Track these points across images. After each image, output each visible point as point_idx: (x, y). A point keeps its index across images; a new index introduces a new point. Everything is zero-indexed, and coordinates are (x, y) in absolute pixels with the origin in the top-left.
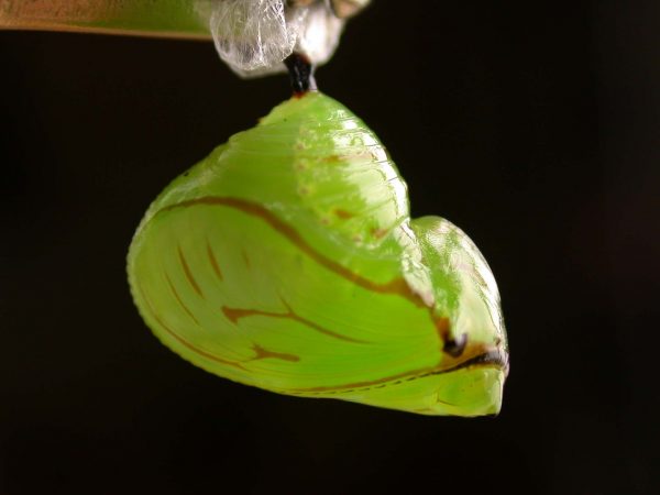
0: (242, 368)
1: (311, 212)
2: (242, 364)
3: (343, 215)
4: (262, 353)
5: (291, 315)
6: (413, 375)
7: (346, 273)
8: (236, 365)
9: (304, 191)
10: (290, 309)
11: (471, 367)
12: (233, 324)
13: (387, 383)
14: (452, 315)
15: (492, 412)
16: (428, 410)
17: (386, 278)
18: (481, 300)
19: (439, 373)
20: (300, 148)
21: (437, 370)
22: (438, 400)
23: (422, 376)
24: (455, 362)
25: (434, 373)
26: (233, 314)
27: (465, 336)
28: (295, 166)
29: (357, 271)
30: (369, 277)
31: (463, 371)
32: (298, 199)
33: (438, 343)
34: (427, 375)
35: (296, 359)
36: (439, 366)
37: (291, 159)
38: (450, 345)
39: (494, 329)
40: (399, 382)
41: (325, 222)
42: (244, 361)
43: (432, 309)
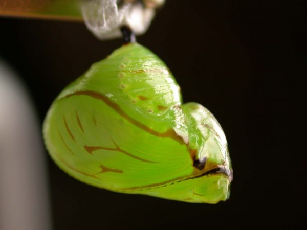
0: (96, 178)
1: (127, 97)
2: (96, 176)
3: (143, 98)
4: (105, 169)
5: (118, 149)
6: (180, 179)
7: (145, 128)
8: (93, 176)
9: (123, 87)
10: (117, 146)
11: (209, 175)
12: (89, 154)
13: (168, 184)
14: (199, 148)
15: (222, 200)
16: (190, 199)
17: (164, 130)
18: (215, 142)
19: (193, 178)
20: (122, 67)
21: (191, 177)
22: (194, 193)
23: (184, 180)
24: (200, 172)
25: (190, 178)
26: (90, 149)
27: (205, 159)
28: (119, 75)
29: (151, 128)
30: (157, 130)
31: (205, 177)
32: (121, 91)
33: (191, 162)
34: (187, 179)
35: (121, 172)
36: (192, 174)
37: (118, 71)
38: (196, 163)
39: (221, 156)
40: (173, 184)
41: (134, 102)
42: (97, 174)
43: (188, 145)
